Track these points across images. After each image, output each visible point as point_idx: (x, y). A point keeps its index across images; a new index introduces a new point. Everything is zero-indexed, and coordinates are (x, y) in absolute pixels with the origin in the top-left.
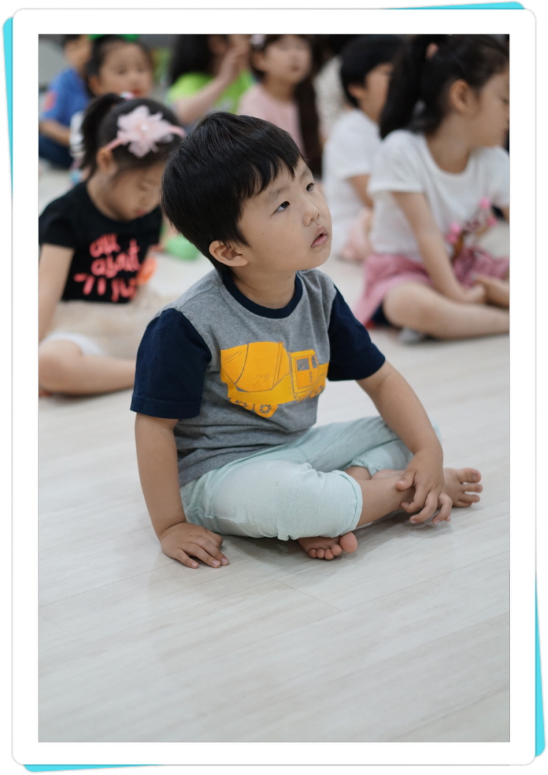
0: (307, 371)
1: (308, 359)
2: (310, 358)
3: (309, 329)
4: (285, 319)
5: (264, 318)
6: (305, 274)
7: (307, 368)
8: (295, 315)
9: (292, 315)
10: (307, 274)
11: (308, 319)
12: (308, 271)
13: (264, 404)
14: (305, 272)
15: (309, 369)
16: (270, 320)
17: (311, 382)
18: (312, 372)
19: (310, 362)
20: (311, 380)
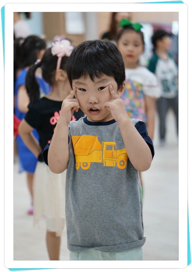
0: (111, 151)
1: (112, 145)
7: (111, 149)
17: (112, 156)
18: (113, 152)
19: (113, 148)
20: (112, 155)
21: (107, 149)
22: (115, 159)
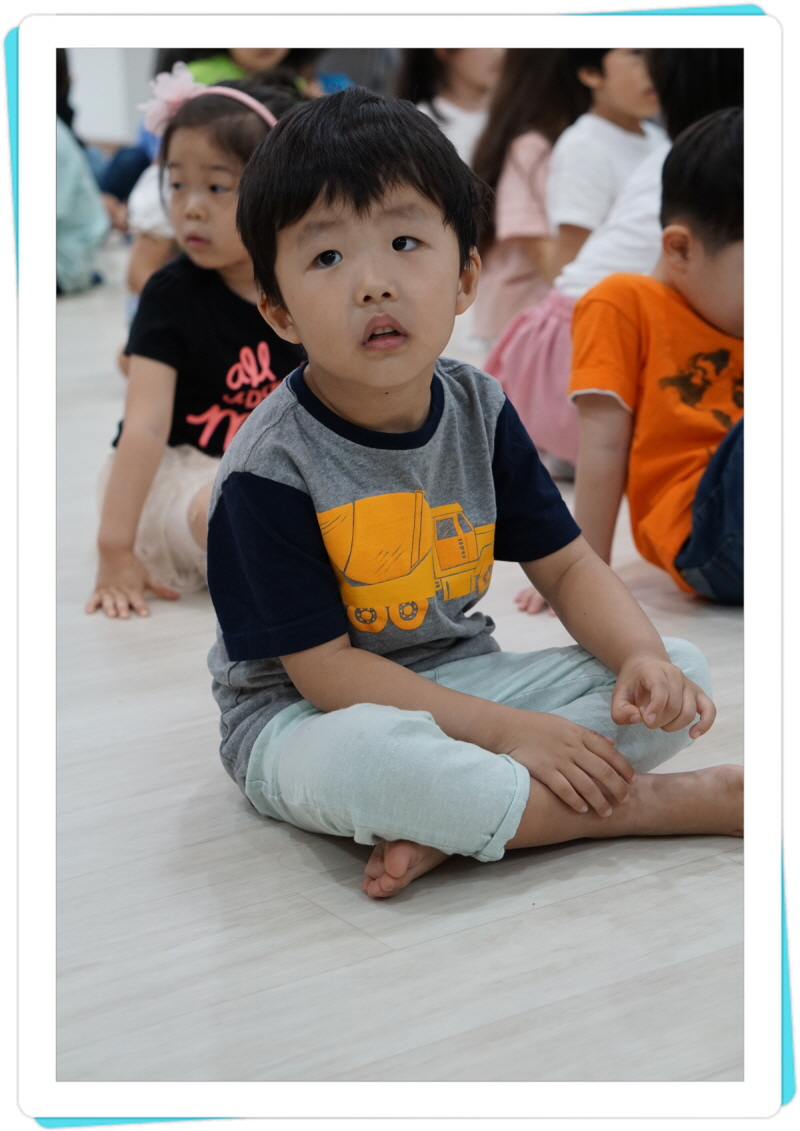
0: (455, 539)
1: (452, 519)
2: (455, 516)
3: (456, 467)
4: (421, 449)
5: (382, 451)
6: (449, 372)
7: (452, 533)
8: (436, 444)
9: (431, 442)
10: (453, 372)
11: (454, 450)
12: (455, 366)
13: (404, 601)
14: (451, 368)
15: (456, 535)
16: (394, 452)
17: (464, 557)
18: (464, 541)
19: (456, 524)
20: (464, 553)
21: (438, 536)
22: (473, 565)
